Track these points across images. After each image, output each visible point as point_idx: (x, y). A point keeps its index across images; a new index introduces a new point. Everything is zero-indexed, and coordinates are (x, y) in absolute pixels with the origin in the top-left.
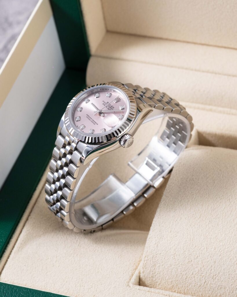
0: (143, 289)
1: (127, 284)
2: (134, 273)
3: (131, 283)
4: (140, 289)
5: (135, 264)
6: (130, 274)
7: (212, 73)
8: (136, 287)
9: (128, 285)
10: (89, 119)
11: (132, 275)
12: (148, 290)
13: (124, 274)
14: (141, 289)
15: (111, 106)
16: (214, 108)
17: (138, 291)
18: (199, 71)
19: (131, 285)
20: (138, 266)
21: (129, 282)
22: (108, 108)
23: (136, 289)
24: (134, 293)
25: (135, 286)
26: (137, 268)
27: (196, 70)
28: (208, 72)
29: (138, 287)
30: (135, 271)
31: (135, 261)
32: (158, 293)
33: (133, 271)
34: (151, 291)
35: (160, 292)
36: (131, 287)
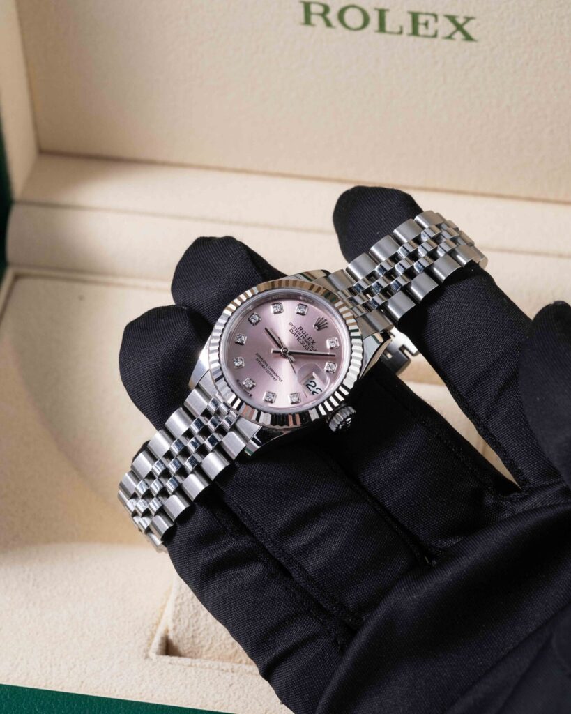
0: (179, 662)
1: (145, 654)
2: (156, 631)
3: (154, 652)
4: (172, 663)
5: (154, 613)
6: (148, 633)
8: (164, 660)
9: (147, 657)
10: (263, 366)
11: (153, 636)
12: (189, 663)
13: (135, 634)
14: (175, 662)
15: (308, 336)
17: (170, 667)
19: (152, 655)
20: (162, 617)
21: (148, 651)
22: (301, 340)
23: (165, 663)
24: (161, 670)
25: (162, 656)
26: (160, 622)
29: (167, 659)
30: (157, 627)
32: (210, 668)
33: (153, 627)
34: (195, 665)
35: (213, 666)
36: (154, 659)
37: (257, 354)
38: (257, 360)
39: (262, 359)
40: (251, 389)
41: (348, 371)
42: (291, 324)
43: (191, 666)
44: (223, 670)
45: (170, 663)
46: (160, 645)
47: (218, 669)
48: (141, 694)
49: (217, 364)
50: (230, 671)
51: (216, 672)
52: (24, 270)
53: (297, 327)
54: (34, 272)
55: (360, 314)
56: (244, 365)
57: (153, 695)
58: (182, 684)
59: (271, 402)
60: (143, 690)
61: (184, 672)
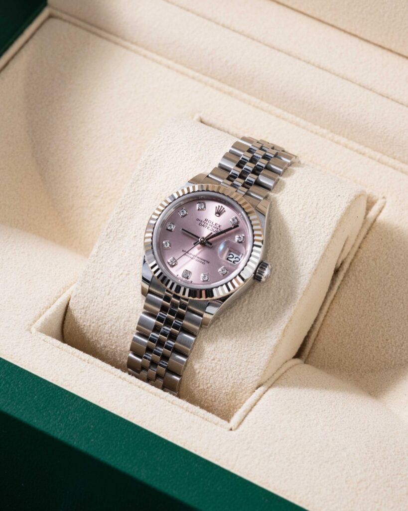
0: (51, 341)
1: (27, 327)
2: (43, 313)
3: (35, 328)
4: (46, 340)
6: (38, 313)
7: (248, 36)
8: (40, 336)
9: (29, 330)
11: (40, 316)
12: (58, 345)
13: (27, 310)
14: (48, 340)
16: (236, 92)
17: (43, 342)
18: (228, 28)
19: (33, 330)
20: (53, 304)
21: (31, 325)
23: (40, 338)
24: (35, 343)
25: (39, 333)
26: (50, 307)
27: (223, 26)
28: (241, 33)
30: (46, 311)
32: (72, 354)
33: (43, 309)
35: (75, 353)
36: (33, 333)
43: (58, 347)
44: (81, 359)
45: (44, 340)
46: (42, 324)
47: (78, 357)
48: (12, 355)
50: (86, 361)
51: (75, 358)
52: (58, 13)
54: (65, 17)
57: (20, 359)
58: (46, 359)
60: (14, 353)
61: (50, 350)
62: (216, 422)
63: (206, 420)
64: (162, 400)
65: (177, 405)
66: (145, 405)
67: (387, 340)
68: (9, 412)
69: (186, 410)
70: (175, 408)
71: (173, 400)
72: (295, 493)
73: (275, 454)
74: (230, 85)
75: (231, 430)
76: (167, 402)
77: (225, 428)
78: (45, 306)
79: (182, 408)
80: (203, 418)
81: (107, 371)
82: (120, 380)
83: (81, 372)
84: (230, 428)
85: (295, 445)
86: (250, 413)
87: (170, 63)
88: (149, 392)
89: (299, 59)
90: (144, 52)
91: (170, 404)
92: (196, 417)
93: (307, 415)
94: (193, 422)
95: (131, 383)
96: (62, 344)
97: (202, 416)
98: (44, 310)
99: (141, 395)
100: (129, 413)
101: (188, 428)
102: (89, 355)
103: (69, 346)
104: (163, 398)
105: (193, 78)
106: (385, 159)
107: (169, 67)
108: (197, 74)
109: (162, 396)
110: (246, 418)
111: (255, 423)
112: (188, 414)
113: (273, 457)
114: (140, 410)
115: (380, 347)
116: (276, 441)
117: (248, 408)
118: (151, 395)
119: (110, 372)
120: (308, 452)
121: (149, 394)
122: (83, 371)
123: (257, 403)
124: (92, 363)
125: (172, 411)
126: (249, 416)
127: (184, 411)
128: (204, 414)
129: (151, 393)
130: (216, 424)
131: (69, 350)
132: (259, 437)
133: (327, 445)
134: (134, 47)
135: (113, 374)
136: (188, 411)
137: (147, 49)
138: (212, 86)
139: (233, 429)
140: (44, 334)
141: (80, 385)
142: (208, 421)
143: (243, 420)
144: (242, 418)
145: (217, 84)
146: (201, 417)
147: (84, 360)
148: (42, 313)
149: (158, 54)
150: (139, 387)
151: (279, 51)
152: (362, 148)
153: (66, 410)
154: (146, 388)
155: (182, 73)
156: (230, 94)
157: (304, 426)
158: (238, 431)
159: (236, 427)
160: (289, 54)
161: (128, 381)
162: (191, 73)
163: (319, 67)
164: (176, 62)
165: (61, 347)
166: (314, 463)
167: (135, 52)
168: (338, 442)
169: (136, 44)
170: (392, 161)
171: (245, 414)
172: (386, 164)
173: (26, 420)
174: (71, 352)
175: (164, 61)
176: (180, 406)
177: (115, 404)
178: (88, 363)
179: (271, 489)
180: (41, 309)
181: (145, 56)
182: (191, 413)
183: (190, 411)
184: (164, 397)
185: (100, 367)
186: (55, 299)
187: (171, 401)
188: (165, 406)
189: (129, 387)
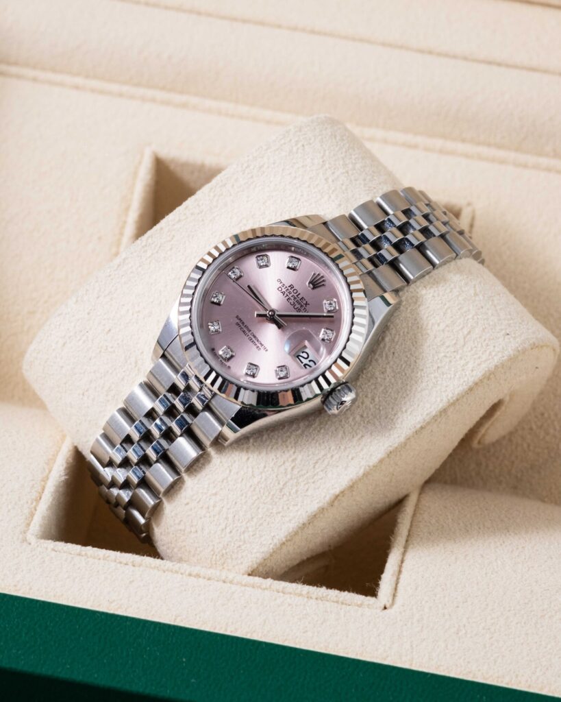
0: (65, 548)
1: (21, 536)
2: (36, 510)
3: (33, 534)
4: (56, 550)
5: (33, 486)
6: (26, 511)
8: (45, 545)
9: (24, 540)
10: (244, 332)
11: (32, 515)
12: (78, 551)
13: (9, 511)
14: (60, 548)
15: (300, 297)
17: (53, 554)
19: (32, 539)
20: (43, 492)
21: (25, 533)
22: (292, 301)
23: (47, 549)
24: (42, 558)
25: (43, 541)
26: (40, 498)
29: (50, 544)
30: (37, 505)
31: (33, 480)
33: (32, 504)
34: (86, 554)
35: (108, 557)
36: (32, 544)
37: (237, 317)
38: (238, 324)
39: (243, 323)
40: (229, 359)
41: (348, 340)
42: (280, 281)
43: (79, 555)
45: (53, 550)
46: (41, 526)
48: (15, 586)
49: (188, 329)
51: (113, 564)
53: (287, 285)
55: (365, 271)
56: (221, 330)
57: (31, 589)
58: (68, 577)
59: (253, 376)
60: (18, 582)
61: (71, 562)
62: (359, 603)
63: (342, 603)
64: (266, 591)
65: (290, 593)
66: (245, 607)
67: (542, 414)
68: (50, 673)
69: (308, 597)
70: (291, 598)
71: (284, 588)
72: (517, 676)
73: (465, 626)
74: (182, 92)
75: (385, 608)
76: (275, 593)
77: (376, 608)
78: (34, 497)
79: (300, 595)
80: (337, 602)
81: (167, 570)
82: (193, 578)
83: (131, 582)
84: (383, 607)
85: (487, 605)
86: (402, 576)
87: (79, 81)
88: (242, 585)
89: (279, 26)
90: (30, 73)
91: (281, 594)
92: (328, 604)
93: (482, 556)
94: (326, 612)
95: (209, 579)
96: (83, 548)
97: (335, 599)
98: (34, 504)
99: (233, 593)
100: (227, 624)
101: (322, 624)
102: (131, 554)
103: (96, 549)
104: (266, 589)
105: (121, 95)
106: (450, 145)
107: (77, 87)
108: (125, 89)
109: (264, 586)
110: (399, 585)
111: (416, 589)
112: (313, 602)
113: (464, 632)
114: (241, 617)
115: (534, 427)
116: (458, 607)
117: (396, 568)
118: (247, 588)
119: (172, 571)
120: (509, 611)
121: (243, 588)
122: (133, 581)
123: (405, 558)
124: (140, 565)
125: (289, 605)
126: (401, 581)
127: (306, 599)
128: (336, 596)
129: (245, 586)
130: (360, 606)
131: (98, 555)
132: (430, 607)
133: (532, 591)
134: (13, 70)
135: (177, 572)
136: (311, 598)
137: (34, 67)
138: (153, 100)
139: (387, 607)
140: (50, 541)
141: (137, 602)
142: (346, 604)
143: (396, 589)
144: (394, 585)
145: (160, 95)
146: (333, 602)
147: (126, 564)
148: (33, 510)
149: (54, 70)
150: (224, 582)
151: (245, 21)
152: (410, 138)
153: (135, 645)
154: (235, 581)
155: (102, 92)
156: (184, 106)
157: (486, 574)
158: (395, 606)
159: (391, 601)
160: (262, 23)
161: (204, 578)
162: (114, 87)
163: (313, 32)
164: (87, 77)
165: (83, 553)
166: (525, 623)
167: (19, 77)
168: (545, 583)
169: (16, 64)
170: (461, 147)
171: (395, 579)
172: (452, 153)
173: (81, 677)
174: (101, 556)
175: (67, 79)
176: (296, 594)
177: (200, 617)
178: (134, 566)
179: (479, 679)
180: (29, 502)
181: (35, 80)
182: (317, 599)
183: (314, 597)
184: (268, 586)
185: (155, 567)
186: (43, 483)
187: (281, 590)
188: (276, 599)
189: (210, 585)
